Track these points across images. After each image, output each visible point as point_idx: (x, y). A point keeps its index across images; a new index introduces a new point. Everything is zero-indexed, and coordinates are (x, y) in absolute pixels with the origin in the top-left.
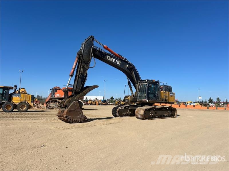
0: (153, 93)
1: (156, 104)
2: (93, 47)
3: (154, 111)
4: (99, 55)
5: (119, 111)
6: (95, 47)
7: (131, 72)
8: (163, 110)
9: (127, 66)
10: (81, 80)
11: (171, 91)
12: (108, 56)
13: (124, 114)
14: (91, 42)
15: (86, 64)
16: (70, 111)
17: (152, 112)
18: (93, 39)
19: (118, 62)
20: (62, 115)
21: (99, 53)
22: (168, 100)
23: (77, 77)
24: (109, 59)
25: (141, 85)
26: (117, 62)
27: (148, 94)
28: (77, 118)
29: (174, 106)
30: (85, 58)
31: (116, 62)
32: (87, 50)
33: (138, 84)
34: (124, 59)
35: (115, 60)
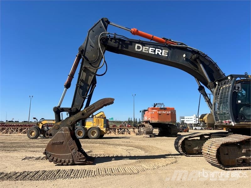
2: (102, 34)
4: (116, 45)
7: (196, 67)
9: (184, 55)
10: (81, 91)
12: (137, 45)
14: (101, 27)
15: (90, 64)
21: (115, 42)
24: (140, 50)
26: (159, 53)
28: (66, 157)
30: (90, 55)
31: (157, 52)
32: (93, 42)
33: (215, 88)
34: (179, 44)
35: (154, 49)
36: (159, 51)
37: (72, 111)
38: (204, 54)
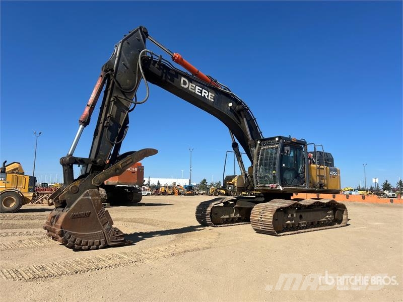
0: (293, 169)
1: (300, 196)
2: (144, 53)
3: (297, 212)
4: (159, 73)
5: (211, 213)
6: (148, 55)
7: (239, 120)
8: (316, 208)
9: (230, 105)
10: (110, 134)
11: (332, 165)
12: (183, 79)
13: (223, 219)
14: (139, 40)
15: (123, 93)
16: (74, 217)
17: (292, 215)
18: (145, 34)
19: (209, 96)
20: (53, 227)
21: (159, 69)
22: (327, 186)
23: (101, 126)
24: (186, 87)
25: (264, 150)
26: (206, 95)
27: (282, 171)
28: (94, 237)
29: (339, 199)
30: (123, 78)
31: (203, 94)
32: (128, 60)
33: (256, 147)
34: (223, 88)
35: (201, 89)
36: (206, 93)
38: (247, 106)
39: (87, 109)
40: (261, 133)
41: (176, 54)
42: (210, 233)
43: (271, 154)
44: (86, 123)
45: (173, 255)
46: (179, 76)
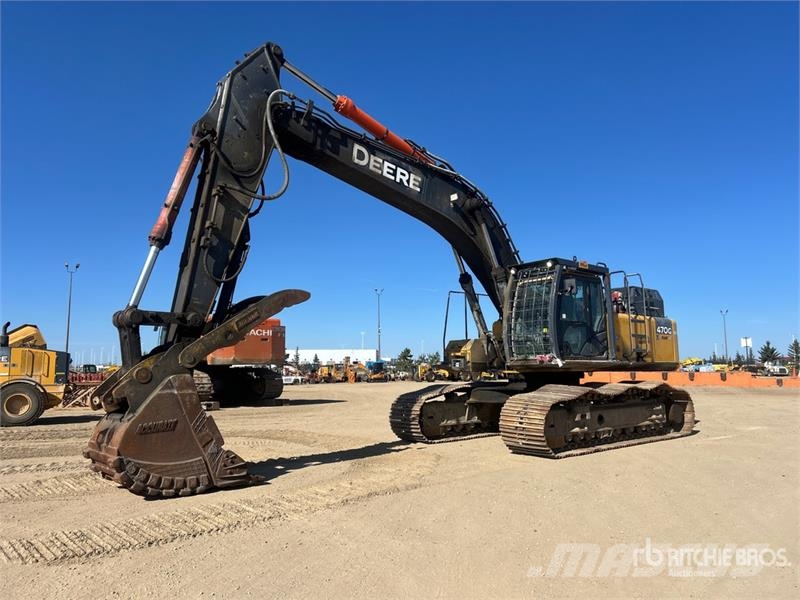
0: (584, 324)
1: (598, 376)
2: (276, 95)
3: (592, 409)
5: (421, 416)
6: (286, 100)
7: (472, 228)
8: (632, 401)
9: (454, 197)
10: (212, 261)
11: (660, 313)
12: (357, 147)
13: (445, 427)
14: (266, 71)
15: (237, 179)
16: (144, 432)
17: (583, 416)
18: (279, 59)
19: (411, 180)
20: (102, 453)
21: (308, 128)
22: (652, 356)
23: (193, 246)
24: (363, 163)
25: (523, 286)
26: (405, 179)
27: (561, 327)
28: (187, 470)
29: (676, 381)
30: (235, 149)
31: (399, 176)
32: (244, 111)
33: (507, 282)
34: (439, 163)
35: (394, 167)
36: (404, 175)
37: (188, 325)
38: (487, 200)
39: (165, 214)
40: (517, 253)
41: (341, 98)
42: (420, 457)
43: (539, 295)
44: (163, 241)
45: (345, 502)
46: (349, 140)
